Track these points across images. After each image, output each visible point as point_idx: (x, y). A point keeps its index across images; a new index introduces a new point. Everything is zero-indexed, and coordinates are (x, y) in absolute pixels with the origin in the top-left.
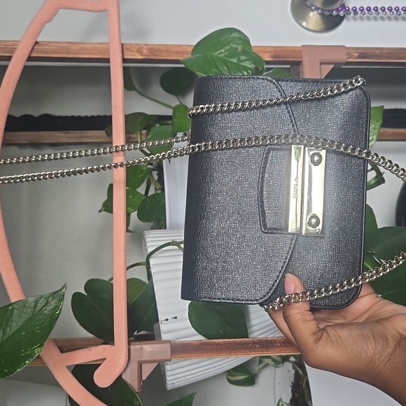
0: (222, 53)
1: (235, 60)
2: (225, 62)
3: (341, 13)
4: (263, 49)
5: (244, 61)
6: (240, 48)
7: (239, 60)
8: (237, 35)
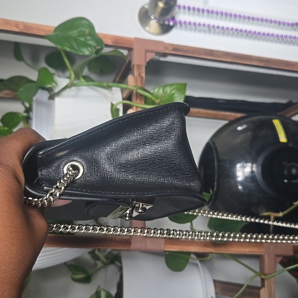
0: (74, 33)
1: (82, 39)
2: (76, 40)
3: (171, 24)
4: (106, 36)
5: (89, 40)
6: (87, 31)
7: (86, 39)
8: (86, 22)
